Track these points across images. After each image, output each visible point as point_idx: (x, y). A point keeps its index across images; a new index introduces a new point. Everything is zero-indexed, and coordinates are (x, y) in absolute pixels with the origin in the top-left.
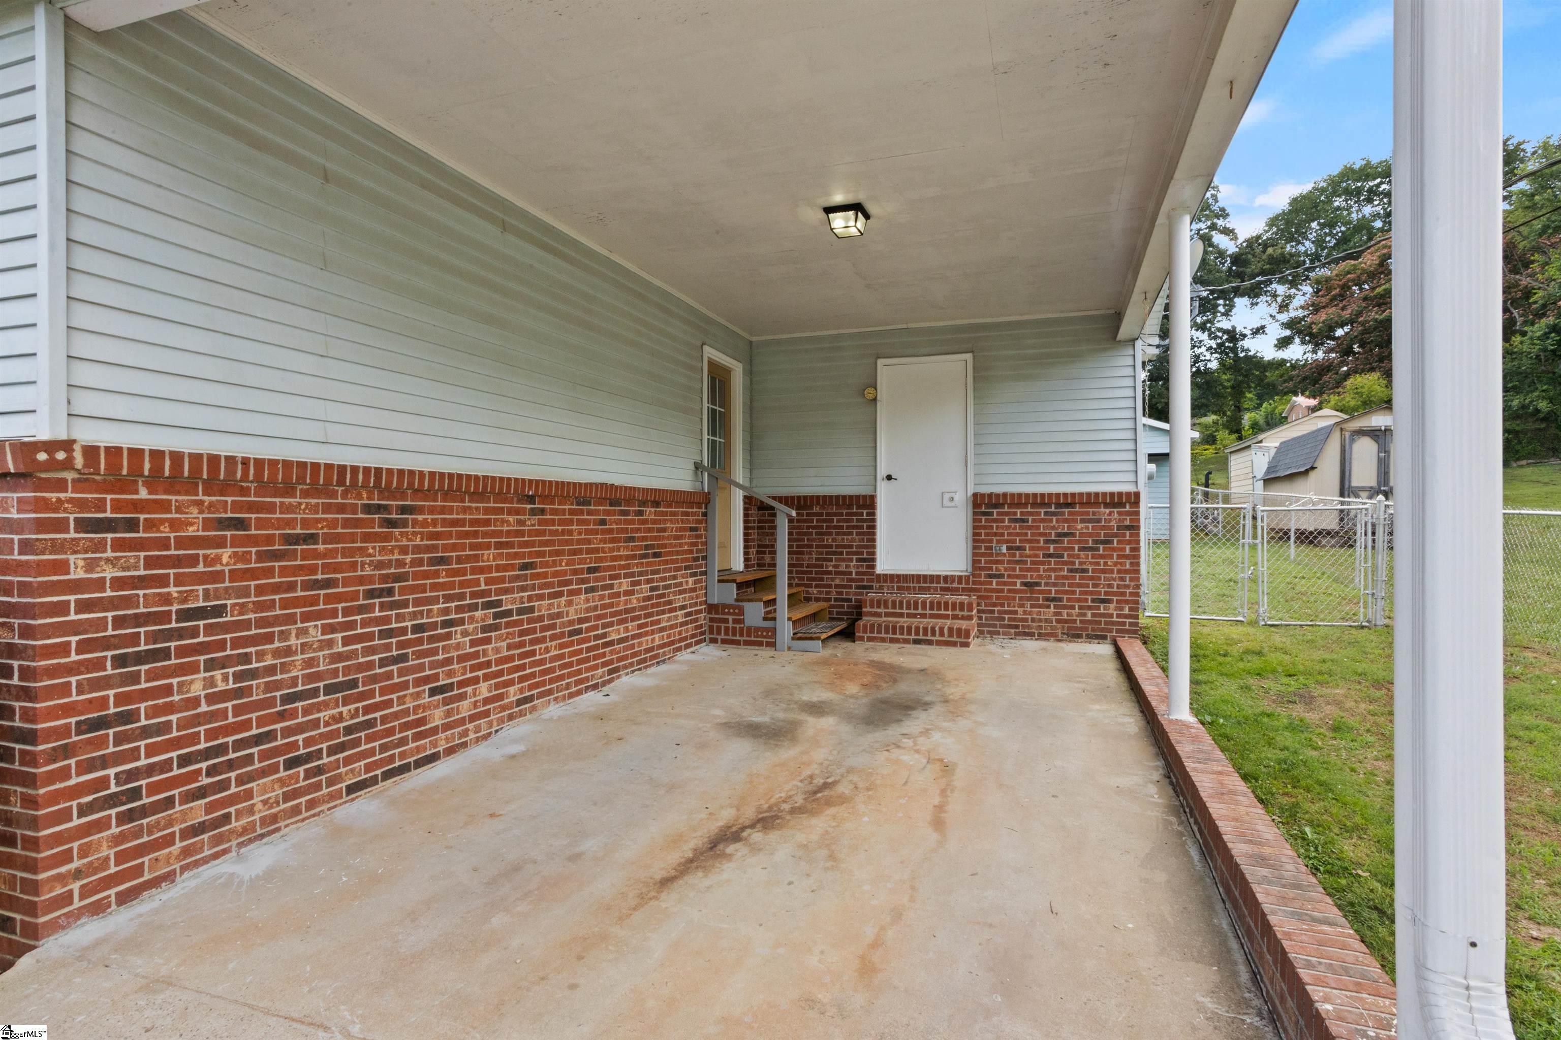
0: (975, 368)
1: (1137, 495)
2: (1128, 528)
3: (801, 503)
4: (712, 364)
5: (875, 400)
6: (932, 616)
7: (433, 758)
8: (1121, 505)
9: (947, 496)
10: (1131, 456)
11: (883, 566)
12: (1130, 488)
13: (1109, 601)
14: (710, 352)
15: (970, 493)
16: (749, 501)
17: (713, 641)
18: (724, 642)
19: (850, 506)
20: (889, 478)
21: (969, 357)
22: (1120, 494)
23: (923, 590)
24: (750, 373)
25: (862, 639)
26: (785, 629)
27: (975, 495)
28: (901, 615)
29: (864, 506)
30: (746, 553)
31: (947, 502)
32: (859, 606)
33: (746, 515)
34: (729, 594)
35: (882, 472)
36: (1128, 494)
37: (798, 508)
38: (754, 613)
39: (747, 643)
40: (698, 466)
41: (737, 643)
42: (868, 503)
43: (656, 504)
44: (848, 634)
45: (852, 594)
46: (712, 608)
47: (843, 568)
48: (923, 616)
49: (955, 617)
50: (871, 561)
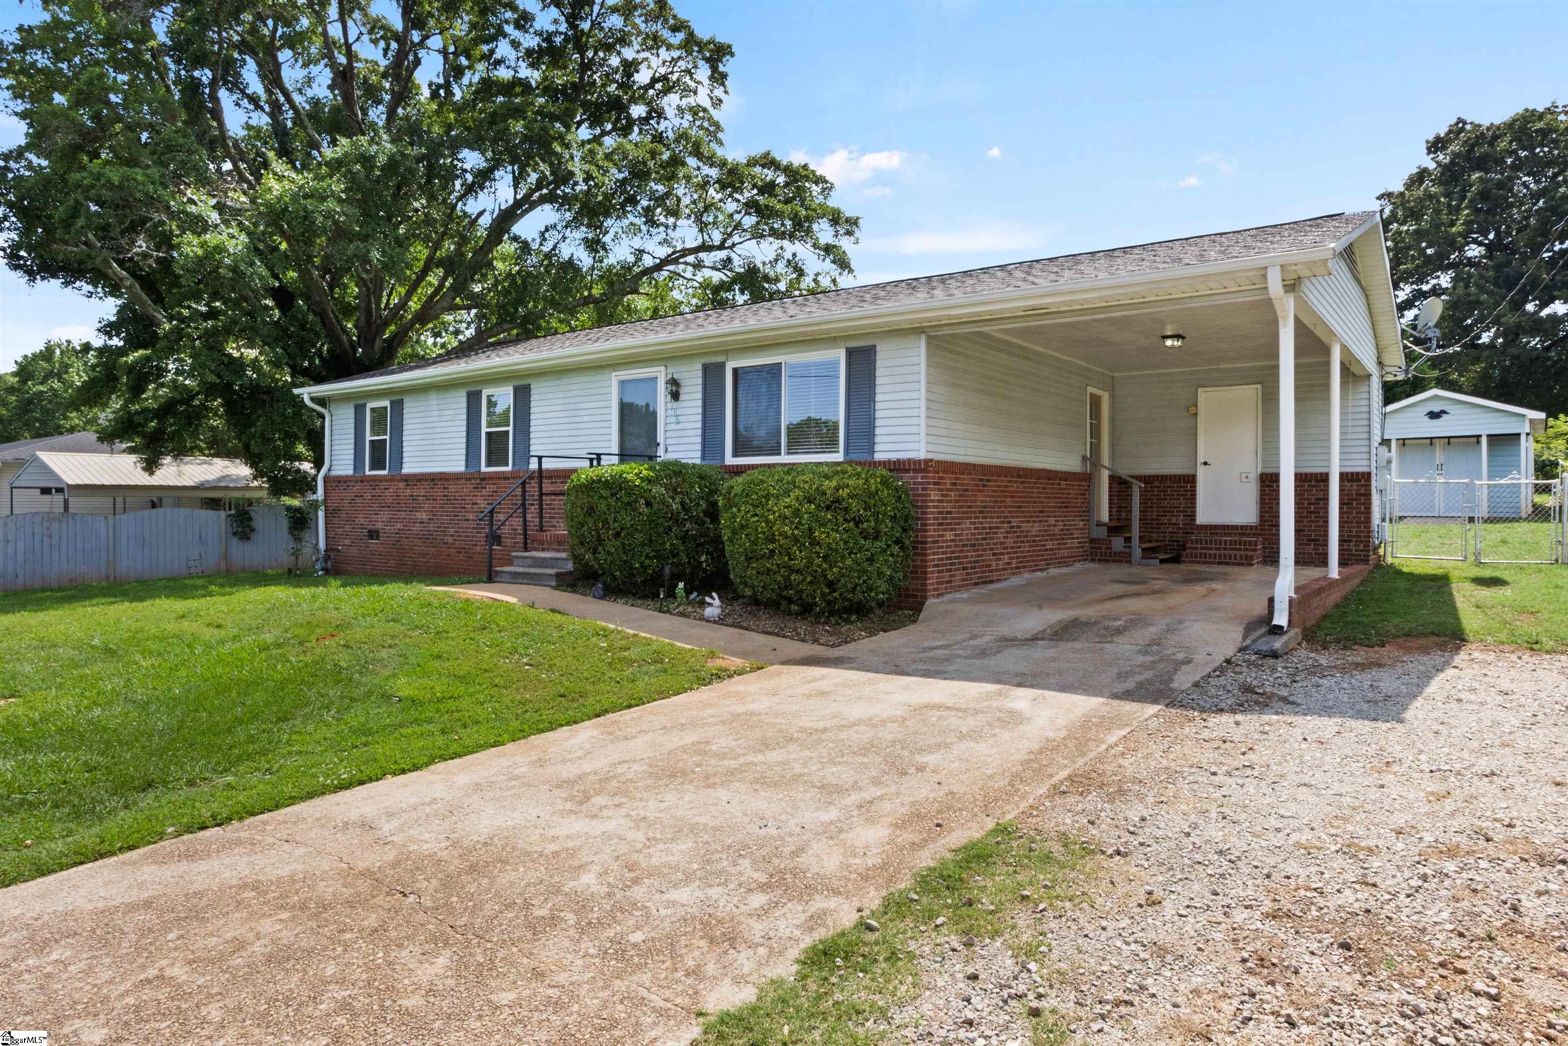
0: (1263, 394)
1: (1369, 474)
2: (1363, 495)
3: (1147, 480)
4: (1092, 395)
5: (1196, 414)
6: (1231, 549)
7: (992, 582)
8: (1358, 480)
9: (1244, 476)
10: (1366, 449)
11: (1199, 520)
12: (1366, 470)
13: (1350, 541)
14: (1090, 390)
15: (1259, 471)
16: (1112, 478)
17: (1093, 560)
18: (1099, 560)
19: (1179, 481)
20: (1205, 463)
21: (1259, 386)
22: (1357, 473)
23: (1226, 534)
24: (1113, 398)
25: (1185, 562)
26: (1137, 552)
27: (1262, 475)
28: (1211, 549)
29: (1189, 482)
30: (1110, 511)
31: (1244, 479)
32: (1185, 542)
33: (1110, 488)
34: (1103, 533)
35: (1201, 459)
36: (1363, 473)
37: (1145, 483)
38: (1118, 543)
39: (1113, 561)
40: (1084, 458)
41: (1108, 561)
42: (1190, 480)
43: (1066, 480)
44: (1176, 560)
45: (1180, 536)
46: (1092, 541)
47: (1174, 520)
48: (1225, 549)
49: (1246, 550)
50: (1193, 516)
